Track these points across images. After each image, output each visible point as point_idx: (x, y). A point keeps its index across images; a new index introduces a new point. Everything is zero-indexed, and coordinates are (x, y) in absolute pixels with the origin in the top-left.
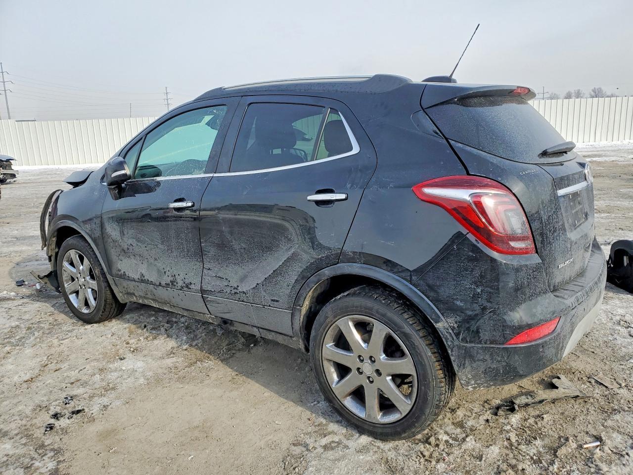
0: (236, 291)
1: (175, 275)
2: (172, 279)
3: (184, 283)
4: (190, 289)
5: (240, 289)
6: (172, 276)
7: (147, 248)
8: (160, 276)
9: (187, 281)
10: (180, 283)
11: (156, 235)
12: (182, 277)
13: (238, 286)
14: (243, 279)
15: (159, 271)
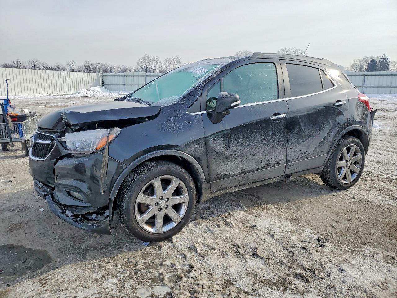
0: (305, 154)
1: (269, 160)
2: (267, 163)
3: (276, 162)
4: (280, 163)
5: (307, 153)
6: (267, 161)
7: (248, 150)
8: (258, 164)
9: (277, 160)
10: (273, 162)
11: (259, 139)
12: (274, 159)
13: (306, 152)
14: (308, 148)
15: (256, 161)
